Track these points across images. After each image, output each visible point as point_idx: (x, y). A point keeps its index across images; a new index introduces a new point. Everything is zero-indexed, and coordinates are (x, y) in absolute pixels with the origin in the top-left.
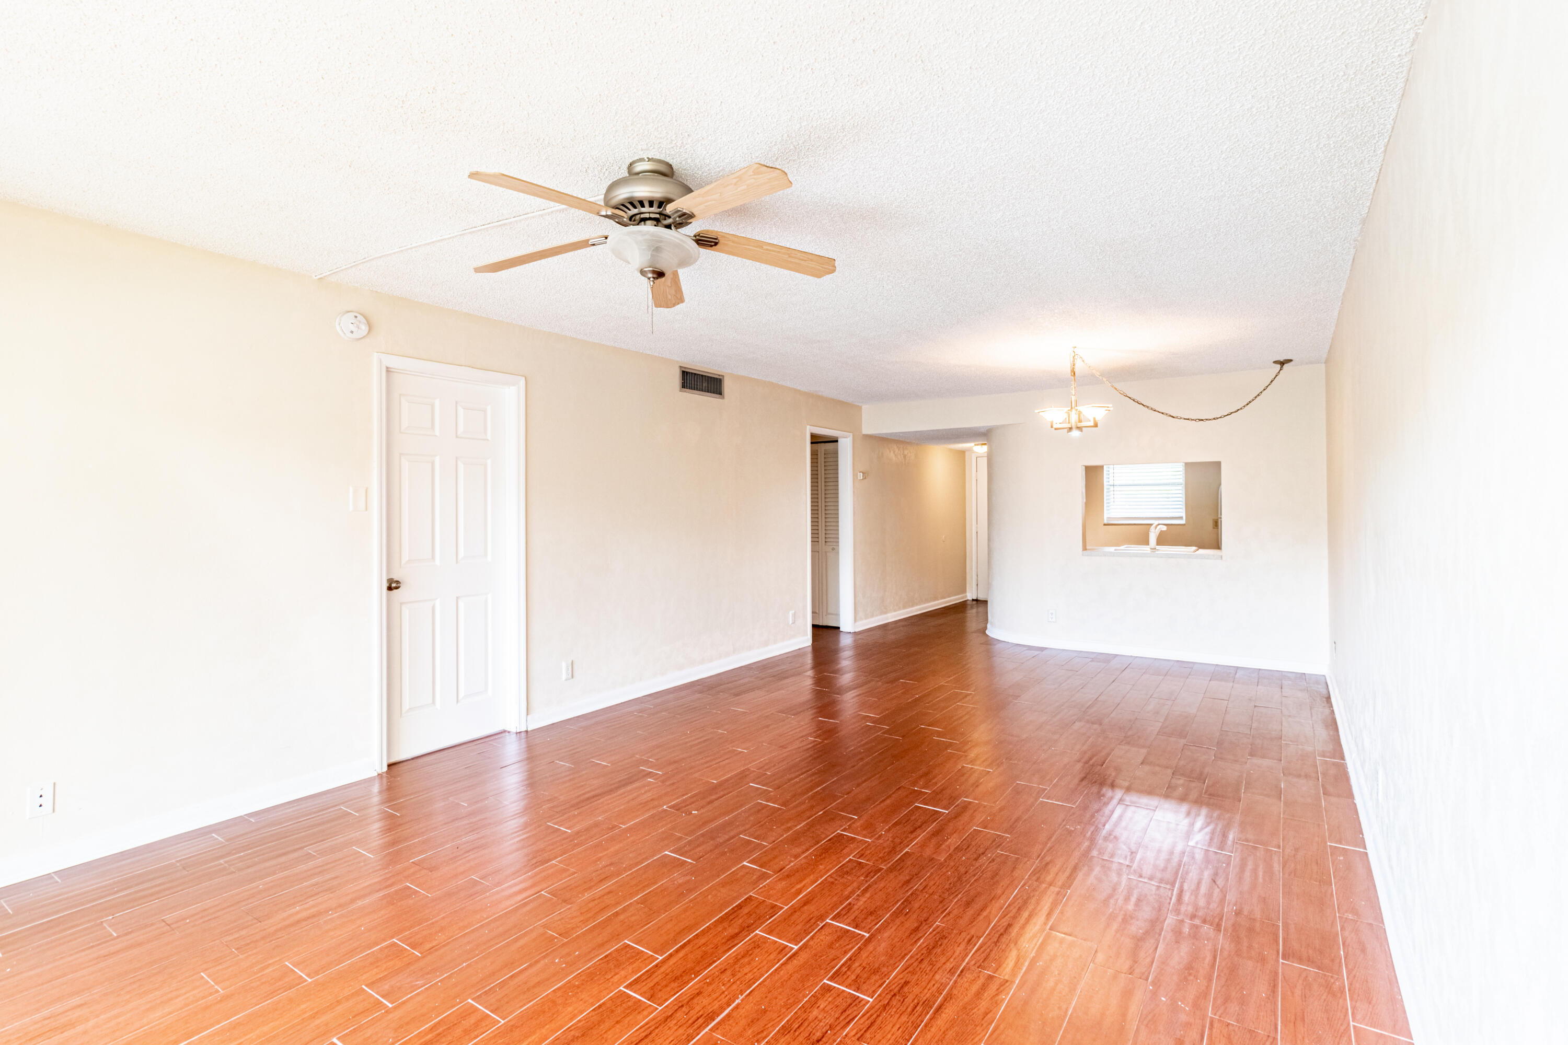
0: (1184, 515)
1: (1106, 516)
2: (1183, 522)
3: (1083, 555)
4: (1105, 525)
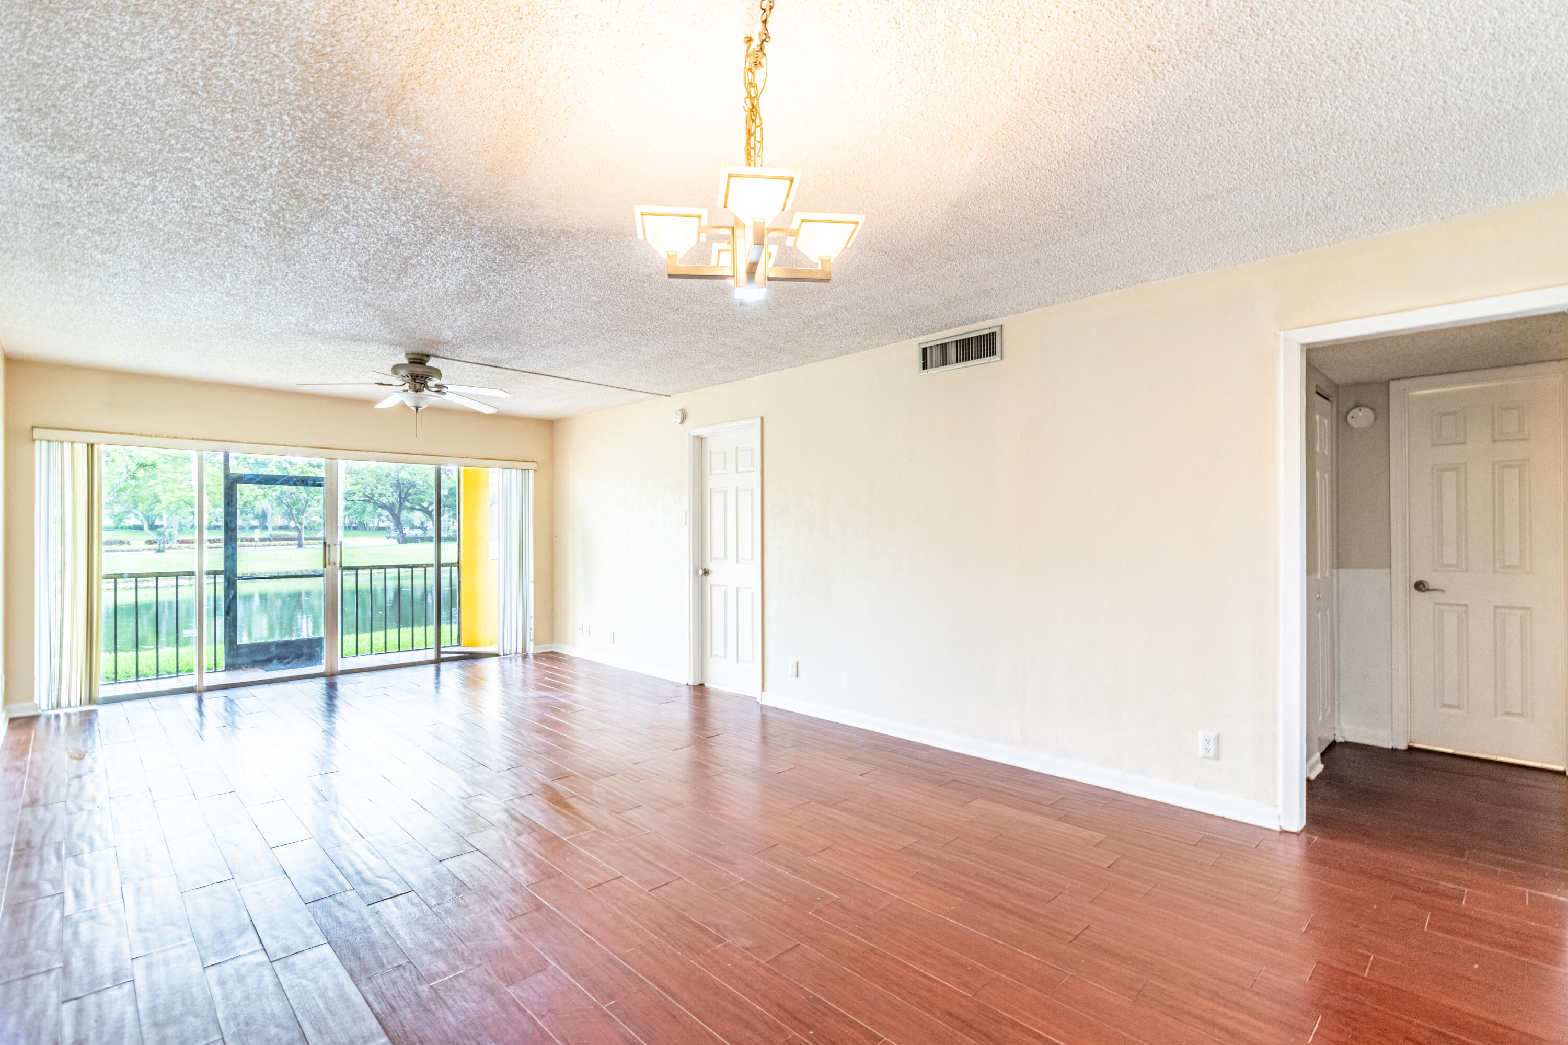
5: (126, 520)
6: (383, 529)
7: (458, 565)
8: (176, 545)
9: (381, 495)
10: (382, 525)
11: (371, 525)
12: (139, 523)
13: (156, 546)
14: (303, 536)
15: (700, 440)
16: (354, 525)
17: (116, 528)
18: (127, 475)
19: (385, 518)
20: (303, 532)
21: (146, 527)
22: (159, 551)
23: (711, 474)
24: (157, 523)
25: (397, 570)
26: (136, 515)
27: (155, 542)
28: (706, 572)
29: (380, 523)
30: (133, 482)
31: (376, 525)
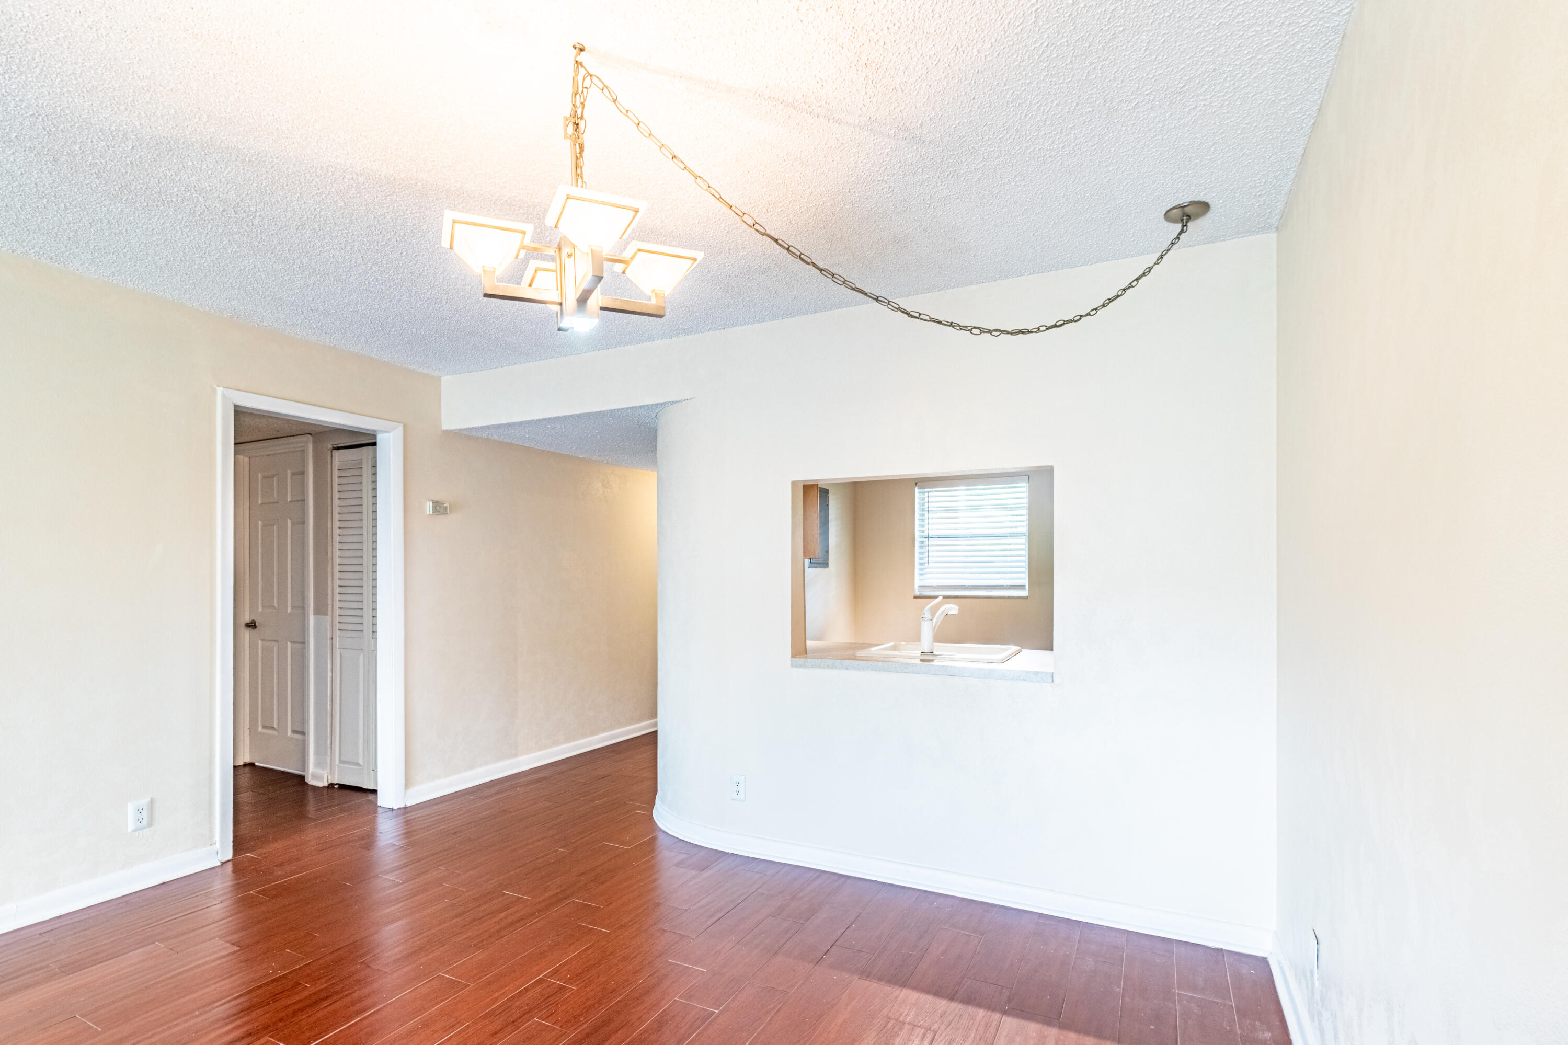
0: (1026, 582)
1: (917, 583)
2: (1025, 593)
3: (792, 665)
4: (915, 597)
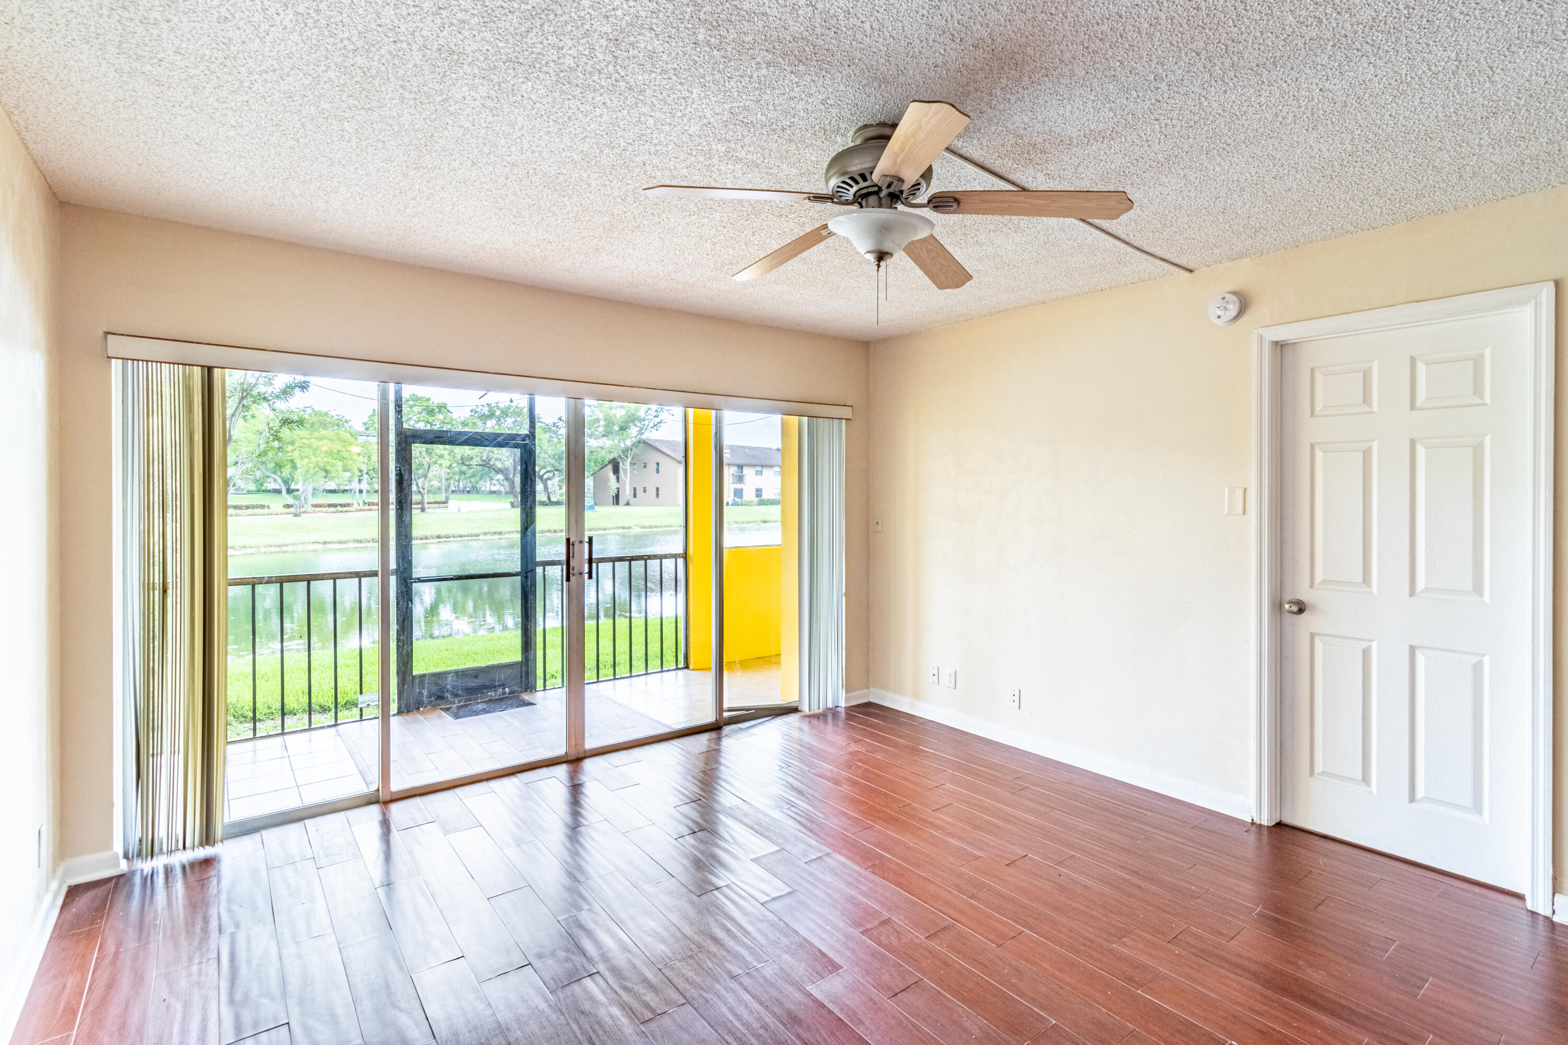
5: (265, 485)
6: (494, 492)
7: (685, 556)
8: (310, 509)
9: (497, 459)
10: (494, 488)
11: (483, 489)
12: (277, 487)
13: (292, 510)
14: (426, 501)
15: (1280, 347)
16: (468, 489)
17: (258, 491)
18: (268, 435)
19: (496, 482)
20: (425, 496)
21: (284, 491)
22: (296, 515)
23: (1312, 414)
24: (293, 487)
25: (611, 564)
26: (275, 480)
27: (292, 506)
28: (1301, 609)
29: (492, 486)
30: (276, 444)
31: (488, 489)
